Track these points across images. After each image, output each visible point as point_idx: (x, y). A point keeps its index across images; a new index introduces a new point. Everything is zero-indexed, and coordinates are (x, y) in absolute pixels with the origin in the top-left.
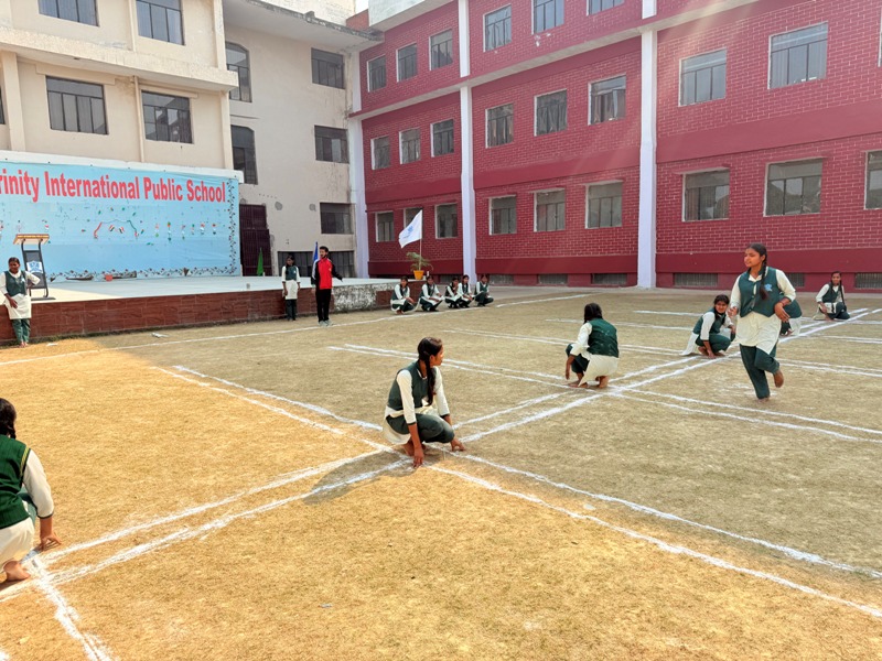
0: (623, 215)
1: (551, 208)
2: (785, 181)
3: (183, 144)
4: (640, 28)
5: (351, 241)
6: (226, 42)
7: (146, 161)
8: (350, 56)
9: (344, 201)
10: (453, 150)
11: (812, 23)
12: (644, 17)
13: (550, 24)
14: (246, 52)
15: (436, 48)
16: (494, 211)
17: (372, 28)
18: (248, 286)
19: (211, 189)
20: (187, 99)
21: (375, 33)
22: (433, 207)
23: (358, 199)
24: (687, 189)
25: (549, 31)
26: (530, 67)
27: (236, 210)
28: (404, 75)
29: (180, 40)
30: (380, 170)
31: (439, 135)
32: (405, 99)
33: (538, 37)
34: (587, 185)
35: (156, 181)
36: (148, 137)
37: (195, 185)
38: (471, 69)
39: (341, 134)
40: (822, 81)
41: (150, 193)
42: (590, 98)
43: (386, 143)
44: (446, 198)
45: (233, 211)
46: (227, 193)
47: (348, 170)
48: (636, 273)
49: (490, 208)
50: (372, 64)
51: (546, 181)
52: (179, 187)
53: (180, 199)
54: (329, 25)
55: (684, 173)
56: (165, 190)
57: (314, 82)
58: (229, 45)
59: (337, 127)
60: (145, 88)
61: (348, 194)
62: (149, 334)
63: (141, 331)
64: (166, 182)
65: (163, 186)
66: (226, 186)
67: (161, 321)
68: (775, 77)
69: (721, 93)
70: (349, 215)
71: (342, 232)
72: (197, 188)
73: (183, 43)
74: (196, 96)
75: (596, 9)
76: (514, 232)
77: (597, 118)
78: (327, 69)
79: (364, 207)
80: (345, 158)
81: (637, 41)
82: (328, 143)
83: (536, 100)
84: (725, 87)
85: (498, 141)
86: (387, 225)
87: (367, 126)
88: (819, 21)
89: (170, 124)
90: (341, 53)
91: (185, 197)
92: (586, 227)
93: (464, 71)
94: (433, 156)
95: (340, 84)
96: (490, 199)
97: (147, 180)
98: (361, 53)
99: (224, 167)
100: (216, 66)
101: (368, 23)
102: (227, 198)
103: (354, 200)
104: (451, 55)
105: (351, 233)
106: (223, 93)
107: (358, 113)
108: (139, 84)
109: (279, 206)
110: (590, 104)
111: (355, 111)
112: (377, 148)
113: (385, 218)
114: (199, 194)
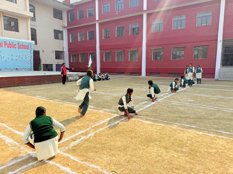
0: (138, 58)
1: (120, 56)
2: (176, 51)
3: (16, 32)
4: (143, 12)
5: (64, 62)
6: (29, 4)
7: (4, 36)
8: (64, 11)
9: (62, 51)
10: (94, 39)
11: (182, 15)
12: (144, 10)
13: (120, 9)
14: (34, 7)
15: (89, 12)
16: (105, 55)
17: (71, 4)
18: (45, 74)
19: (25, 45)
20: (17, 19)
21: (72, 6)
22: (88, 54)
23: (66, 50)
24: (153, 53)
25: (120, 10)
26: (115, 19)
27: (32, 52)
28: (80, 18)
29: (15, 2)
30: (73, 43)
31: (89, 35)
32: (80, 24)
33: (117, 12)
34: (129, 50)
35: (8, 42)
36: (5, 29)
37: (20, 44)
38: (99, 18)
39: (61, 32)
40: (184, 29)
41: (6, 46)
42: (130, 28)
43: (74, 35)
44: (92, 51)
45: (31, 52)
46: (30, 47)
47: (63, 42)
48: (141, 73)
49: (104, 55)
50: (70, 14)
51: (119, 49)
52: (15, 45)
53: (15, 48)
54: (59, 2)
55: (153, 49)
56: (11, 45)
57: (54, 17)
58: (30, 5)
59: (60, 30)
60: (4, 15)
61: (63, 49)
62: (19, 87)
63: (15, 86)
64: (11, 43)
65: (10, 44)
66: (29, 45)
67: (20, 83)
68: (174, 27)
69: (162, 30)
70: (63, 54)
71: (61, 59)
72: (21, 45)
73: (16, 3)
74: (20, 18)
75: (132, 6)
76: (111, 61)
77: (132, 33)
78: (58, 14)
79: (68, 52)
80: (62, 39)
81: (142, 15)
82: (57, 34)
83: (116, 28)
84: (163, 28)
85: (106, 37)
86: (74, 57)
87: (69, 30)
88: (184, 15)
89: (12, 26)
90: (61, 10)
91: (17, 48)
92: (129, 61)
93: (97, 18)
94: (88, 40)
95: (61, 18)
96: (104, 52)
97: (5, 42)
98: (67, 11)
99: (28, 40)
100: (26, 11)
101: (70, 3)
102: (30, 48)
103: (65, 50)
104: (93, 14)
105: (64, 59)
106: (28, 18)
107: (66, 27)
108: (2, 13)
109: (43, 51)
110: (130, 30)
111: (65, 26)
112: (71, 36)
113: (74, 56)
114: (21, 47)
